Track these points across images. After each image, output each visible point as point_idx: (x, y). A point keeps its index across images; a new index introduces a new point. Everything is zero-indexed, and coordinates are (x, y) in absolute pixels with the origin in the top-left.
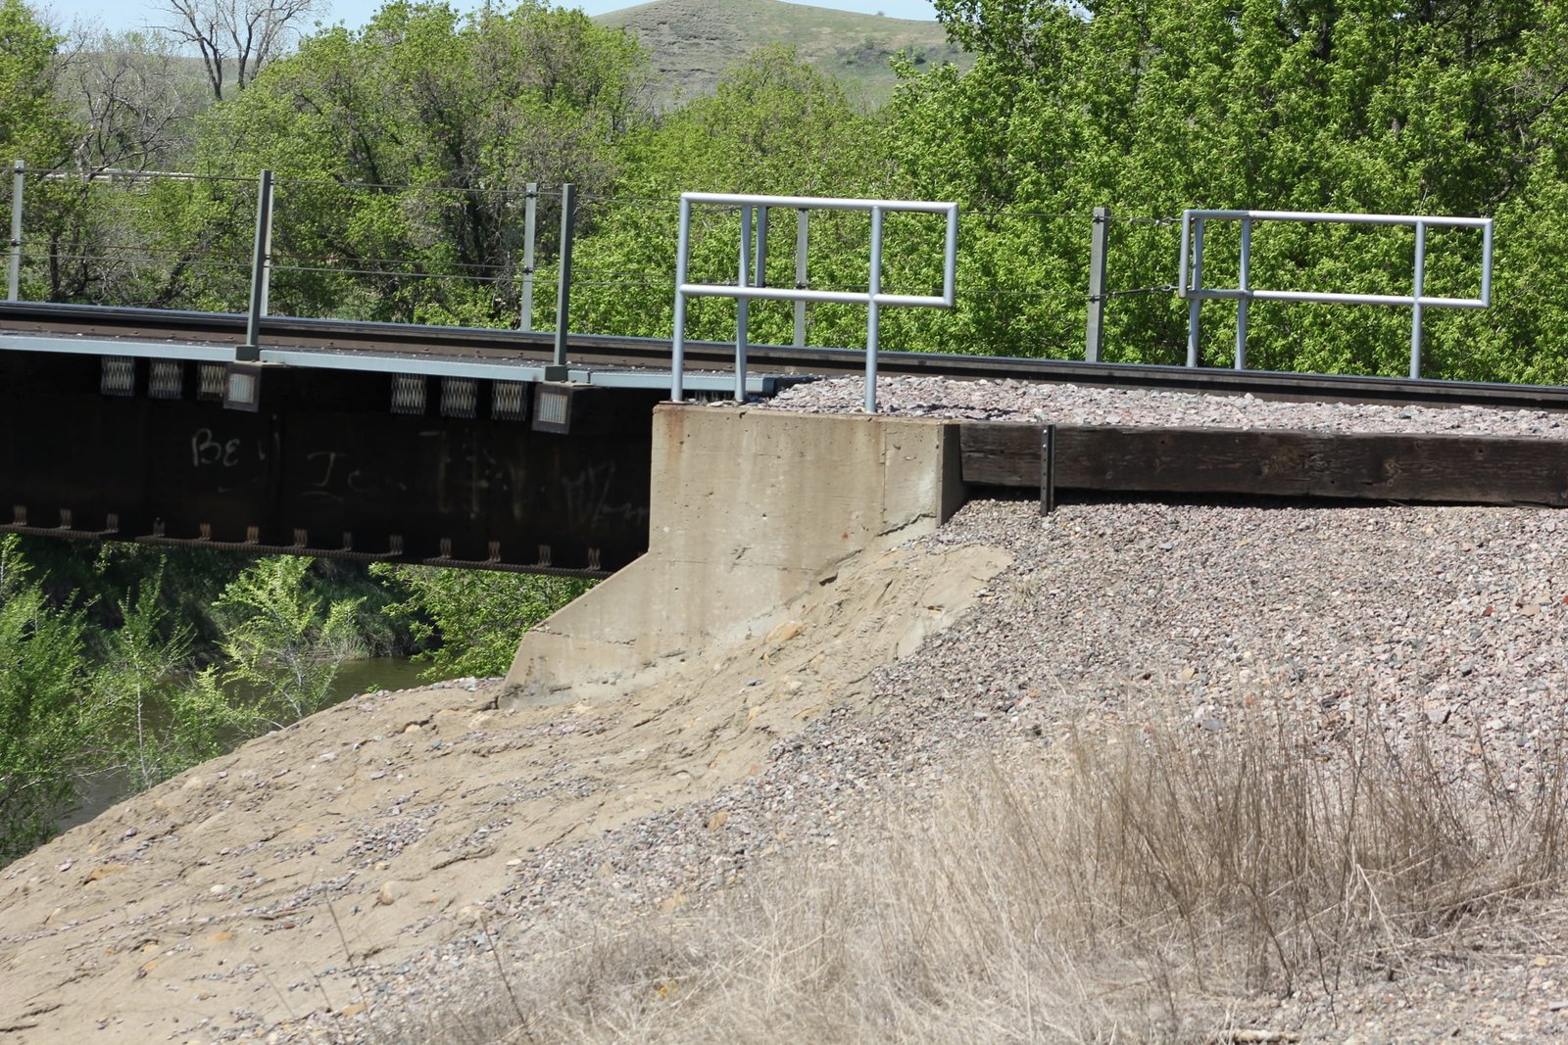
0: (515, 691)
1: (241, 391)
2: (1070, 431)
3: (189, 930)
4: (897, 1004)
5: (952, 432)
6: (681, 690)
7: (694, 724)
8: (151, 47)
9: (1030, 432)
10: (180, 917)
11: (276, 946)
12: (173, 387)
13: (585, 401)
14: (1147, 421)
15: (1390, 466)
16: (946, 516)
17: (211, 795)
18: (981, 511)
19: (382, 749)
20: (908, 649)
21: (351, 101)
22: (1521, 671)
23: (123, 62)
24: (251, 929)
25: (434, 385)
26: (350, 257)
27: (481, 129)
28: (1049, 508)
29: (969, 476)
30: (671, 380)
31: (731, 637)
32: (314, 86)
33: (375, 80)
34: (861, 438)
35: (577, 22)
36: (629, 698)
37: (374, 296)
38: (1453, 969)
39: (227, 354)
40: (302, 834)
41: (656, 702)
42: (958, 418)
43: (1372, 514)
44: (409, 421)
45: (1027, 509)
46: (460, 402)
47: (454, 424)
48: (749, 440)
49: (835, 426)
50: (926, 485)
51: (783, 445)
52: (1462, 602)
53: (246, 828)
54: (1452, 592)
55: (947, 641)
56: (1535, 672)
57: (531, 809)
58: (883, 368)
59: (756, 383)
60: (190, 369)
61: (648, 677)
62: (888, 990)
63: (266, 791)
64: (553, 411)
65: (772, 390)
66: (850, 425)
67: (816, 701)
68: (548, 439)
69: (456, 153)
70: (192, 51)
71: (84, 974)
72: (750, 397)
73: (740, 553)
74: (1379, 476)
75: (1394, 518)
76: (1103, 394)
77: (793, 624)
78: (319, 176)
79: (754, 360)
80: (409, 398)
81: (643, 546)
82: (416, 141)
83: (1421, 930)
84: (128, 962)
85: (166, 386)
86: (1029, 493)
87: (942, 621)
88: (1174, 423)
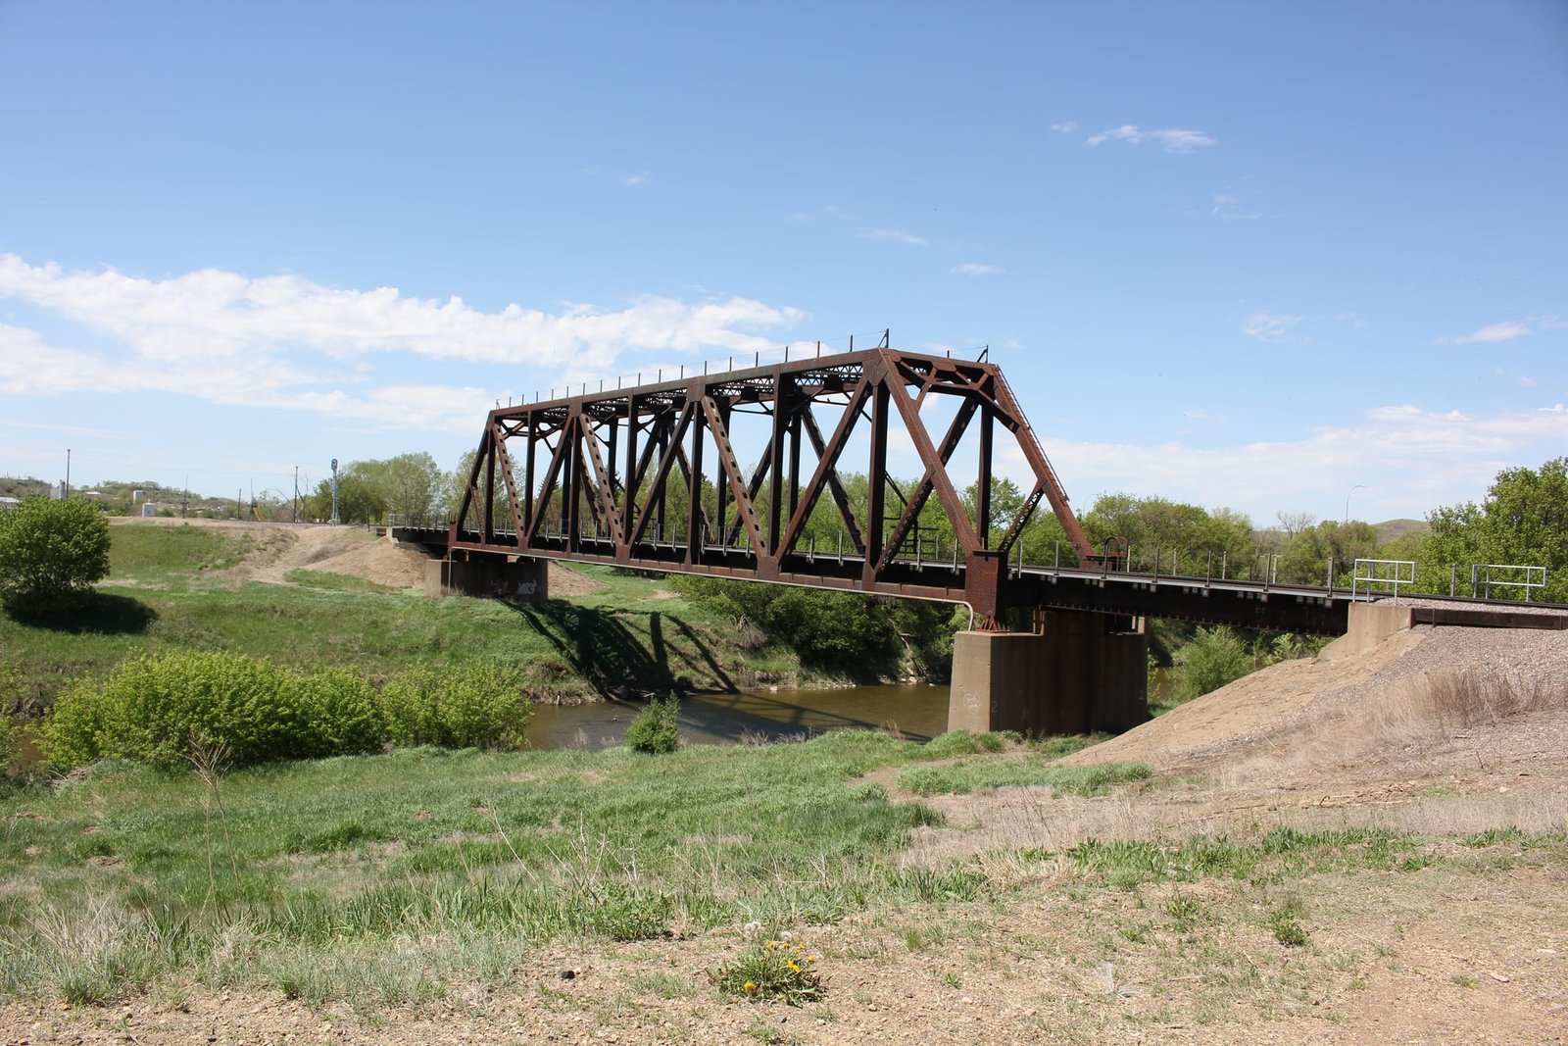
0: (1319, 660)
1: (1264, 598)
2: (1440, 610)
3: (1247, 705)
4: (1384, 727)
5: (1413, 610)
6: (1353, 661)
7: (1355, 668)
8: (1277, 530)
9: (1431, 610)
10: (1245, 703)
11: (1264, 709)
12: (1252, 597)
13: (1335, 602)
14: (1458, 609)
15: (1512, 620)
16: (1412, 627)
17: (1254, 679)
18: (1419, 627)
19: (1290, 671)
20: (1402, 655)
21: (1316, 541)
22: (1537, 664)
23: (1266, 532)
24: (1259, 706)
25: (1305, 598)
26: (1315, 573)
27: (1343, 547)
28: (1435, 626)
29: (1417, 619)
30: (1353, 598)
31: (1365, 651)
32: (1307, 537)
33: (1321, 537)
34: (1393, 610)
35: (1364, 525)
36: (1342, 663)
37: (1320, 582)
38: (1508, 725)
39: (1262, 591)
40: (1272, 687)
41: (1348, 664)
42: (1415, 607)
43: (1508, 630)
44: (1300, 605)
45: (1430, 626)
46: (1311, 601)
47: (1309, 605)
48: (1369, 611)
49: (1388, 608)
50: (1407, 621)
51: (1377, 612)
52: (1526, 649)
53: (1260, 685)
54: (1524, 647)
55: (1410, 653)
56: (1541, 664)
57: (1319, 685)
58: (1398, 596)
59: (1372, 599)
60: (1255, 594)
61: (1347, 659)
62: (1383, 724)
63: (1266, 678)
64: (1328, 604)
65: (1375, 600)
66: (1391, 608)
67: (1381, 665)
68: (1328, 609)
69: (1338, 551)
70: (1286, 531)
71: (1225, 713)
72: (1370, 602)
73: (1367, 633)
74: (1509, 622)
75: (1513, 631)
76: (1448, 603)
77: (1377, 648)
78: (1308, 557)
79: (1371, 594)
80: (1300, 600)
81: (1346, 632)
82: (1329, 549)
83: (1503, 717)
84: (1234, 711)
85: (1250, 597)
86: (1430, 623)
87: (1410, 649)
88: (1464, 609)
